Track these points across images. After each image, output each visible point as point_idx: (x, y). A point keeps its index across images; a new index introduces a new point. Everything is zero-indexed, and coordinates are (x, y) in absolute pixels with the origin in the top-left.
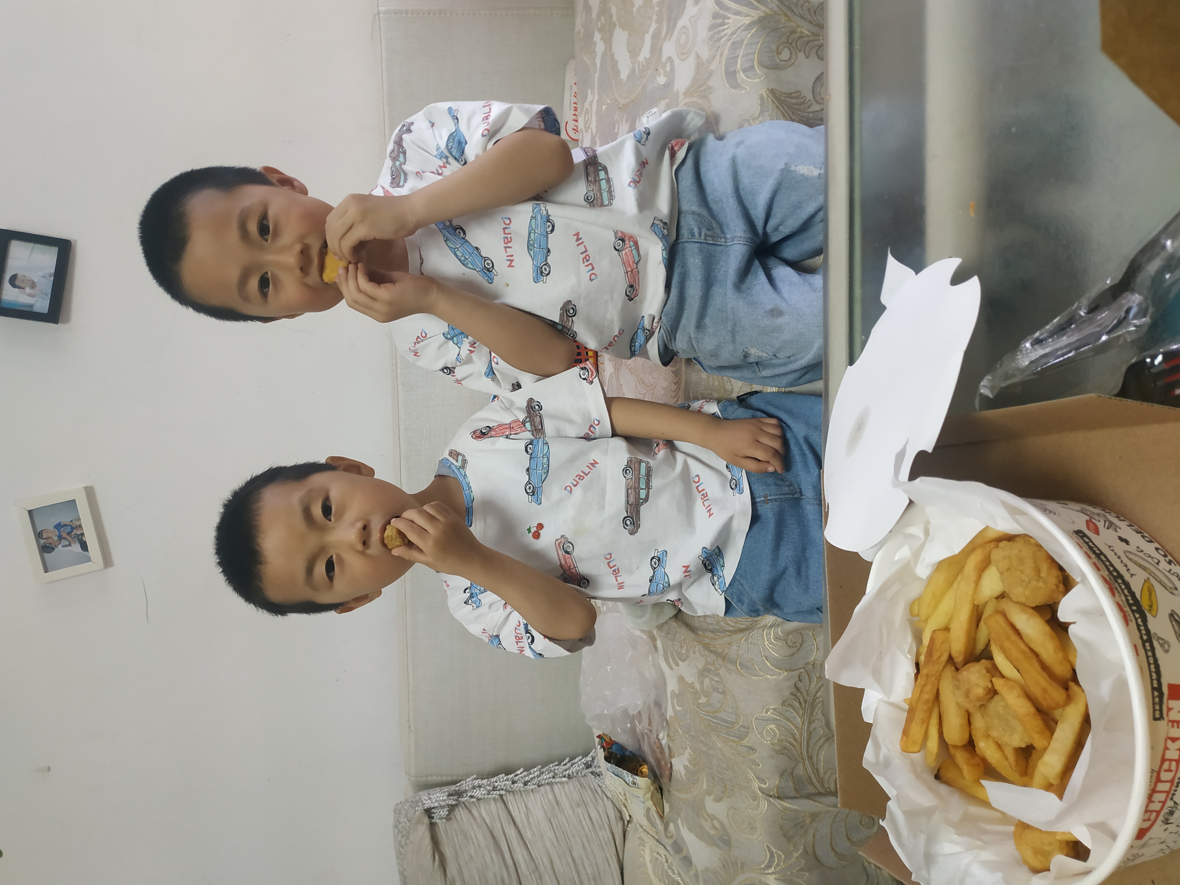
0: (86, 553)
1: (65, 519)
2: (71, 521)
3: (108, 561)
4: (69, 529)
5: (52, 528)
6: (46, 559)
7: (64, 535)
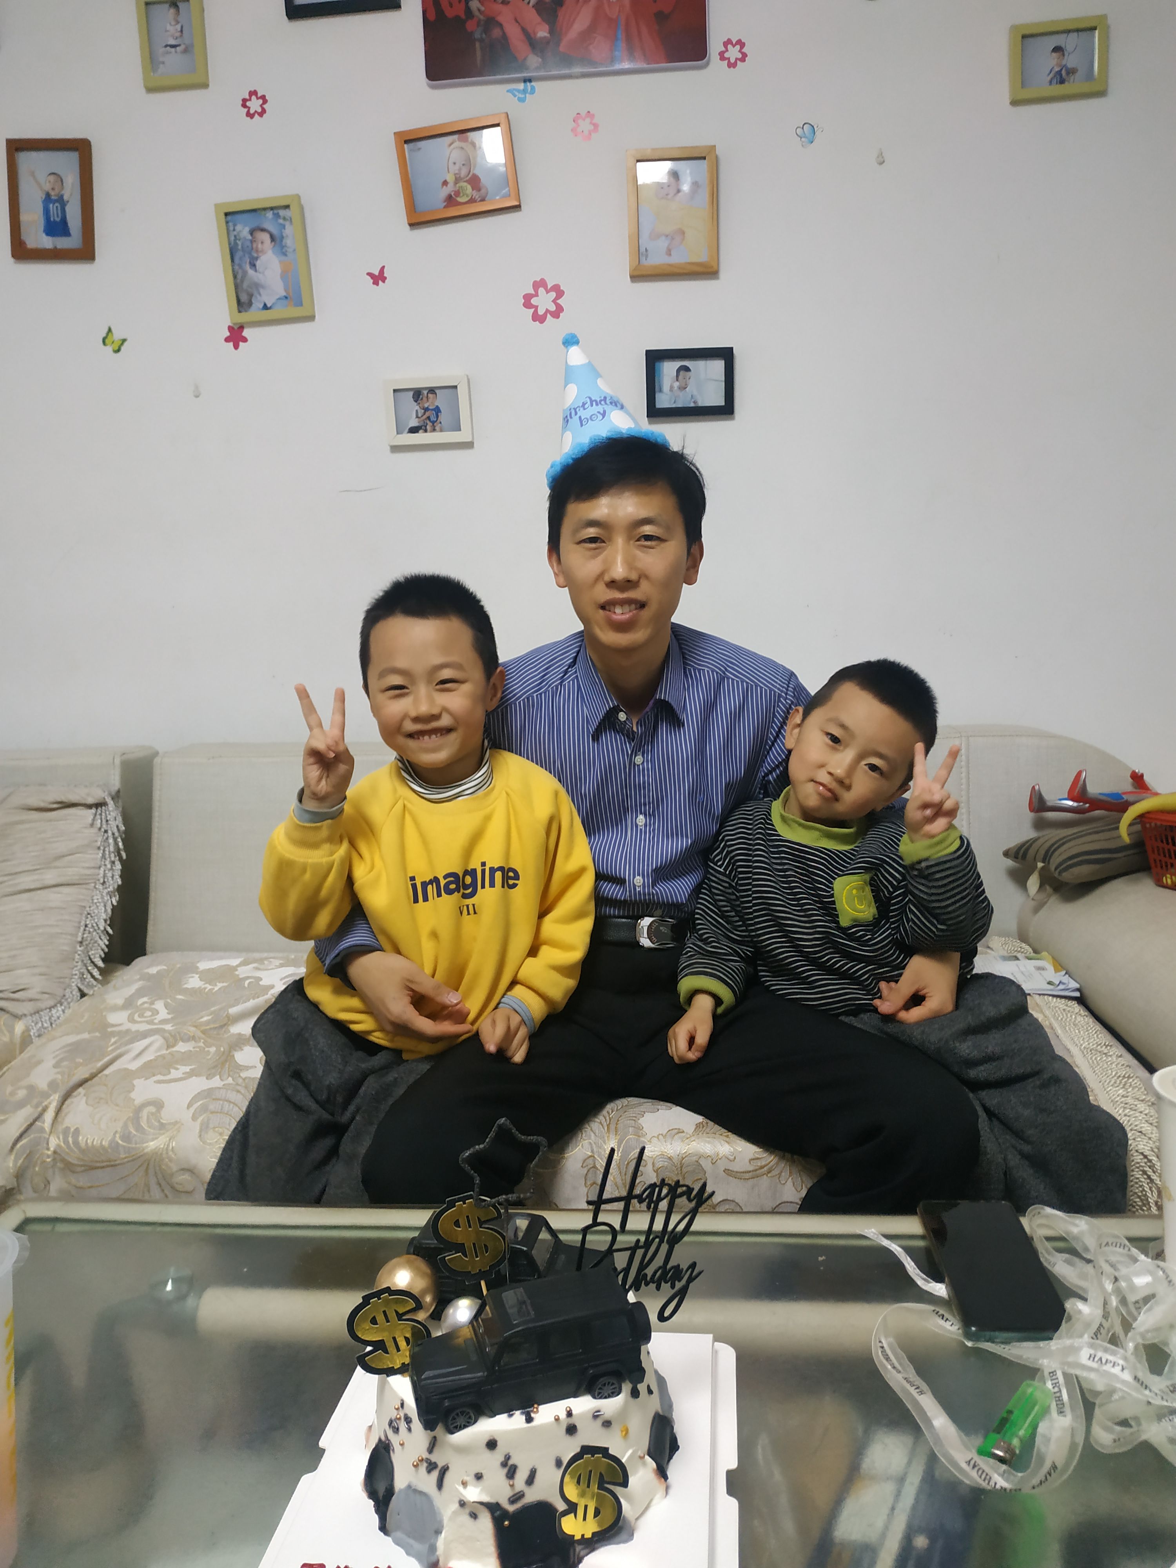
0: (407, 430)
1: (444, 417)
2: (441, 423)
3: (395, 449)
4: (433, 418)
5: (437, 403)
6: (407, 393)
7: (427, 414)
